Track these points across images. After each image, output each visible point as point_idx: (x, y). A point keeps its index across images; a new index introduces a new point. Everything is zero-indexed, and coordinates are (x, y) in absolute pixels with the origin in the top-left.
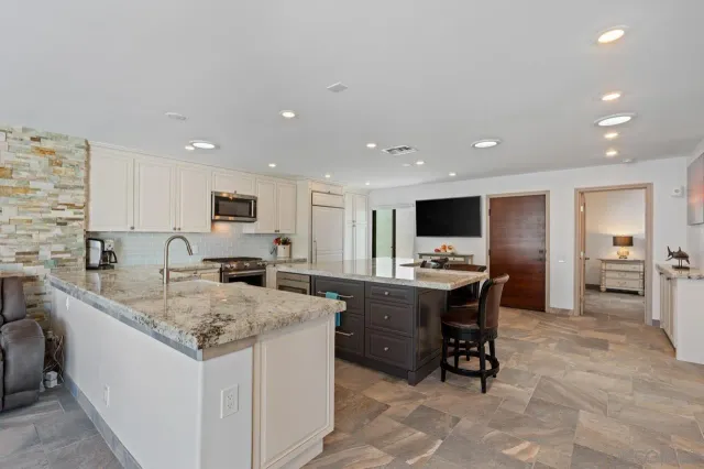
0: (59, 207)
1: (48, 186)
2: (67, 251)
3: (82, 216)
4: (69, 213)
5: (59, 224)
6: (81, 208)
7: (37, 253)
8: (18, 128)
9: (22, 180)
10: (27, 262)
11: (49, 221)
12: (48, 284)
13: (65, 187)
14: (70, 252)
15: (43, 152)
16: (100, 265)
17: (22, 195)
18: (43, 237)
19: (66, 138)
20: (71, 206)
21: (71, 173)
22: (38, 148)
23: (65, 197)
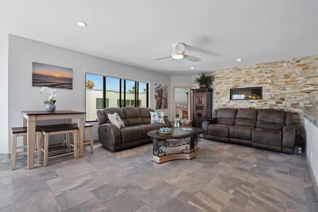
0: (307, 86)
1: (303, 78)
2: (310, 103)
4: (312, 88)
5: (307, 93)
6: (317, 85)
7: (298, 104)
8: (291, 60)
9: (293, 78)
10: (295, 107)
11: (303, 92)
12: (303, 116)
13: (309, 78)
14: (312, 104)
17: (293, 83)
18: (301, 98)
19: (310, 57)
20: (312, 85)
21: (312, 71)
22: (298, 65)
23: (309, 82)
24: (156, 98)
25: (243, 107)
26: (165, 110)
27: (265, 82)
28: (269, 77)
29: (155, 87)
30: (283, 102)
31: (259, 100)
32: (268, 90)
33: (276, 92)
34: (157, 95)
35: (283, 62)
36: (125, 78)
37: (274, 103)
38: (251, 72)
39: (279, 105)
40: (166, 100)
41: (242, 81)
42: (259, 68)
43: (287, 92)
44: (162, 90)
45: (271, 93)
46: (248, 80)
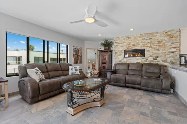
0: (172, 48)
1: (169, 44)
2: (174, 60)
3: (179, 50)
4: (175, 50)
5: (172, 53)
6: (178, 48)
7: (167, 60)
8: (162, 31)
9: (163, 43)
10: (165, 62)
11: (170, 52)
12: (169, 68)
13: (174, 43)
14: (175, 60)
15: (168, 35)
16: (184, 64)
17: (163, 46)
18: (168, 56)
19: (174, 30)
20: (175, 48)
21: (175, 39)
22: (167, 35)
23: (174, 46)
24: (74, 56)
25: (132, 62)
26: (81, 64)
27: (147, 46)
28: (149, 43)
29: (73, 48)
30: (158, 59)
31: (142, 58)
32: (148, 51)
33: (153, 52)
34: (75, 54)
35: (157, 33)
36: (48, 40)
37: (152, 59)
38: (137, 39)
39: (155, 60)
40: (81, 57)
41: (131, 45)
42: (142, 37)
43: (160, 52)
44: (78, 51)
45: (150, 53)
46: (135, 44)
